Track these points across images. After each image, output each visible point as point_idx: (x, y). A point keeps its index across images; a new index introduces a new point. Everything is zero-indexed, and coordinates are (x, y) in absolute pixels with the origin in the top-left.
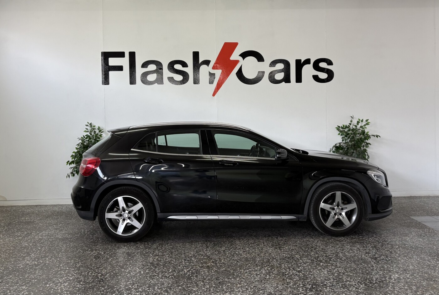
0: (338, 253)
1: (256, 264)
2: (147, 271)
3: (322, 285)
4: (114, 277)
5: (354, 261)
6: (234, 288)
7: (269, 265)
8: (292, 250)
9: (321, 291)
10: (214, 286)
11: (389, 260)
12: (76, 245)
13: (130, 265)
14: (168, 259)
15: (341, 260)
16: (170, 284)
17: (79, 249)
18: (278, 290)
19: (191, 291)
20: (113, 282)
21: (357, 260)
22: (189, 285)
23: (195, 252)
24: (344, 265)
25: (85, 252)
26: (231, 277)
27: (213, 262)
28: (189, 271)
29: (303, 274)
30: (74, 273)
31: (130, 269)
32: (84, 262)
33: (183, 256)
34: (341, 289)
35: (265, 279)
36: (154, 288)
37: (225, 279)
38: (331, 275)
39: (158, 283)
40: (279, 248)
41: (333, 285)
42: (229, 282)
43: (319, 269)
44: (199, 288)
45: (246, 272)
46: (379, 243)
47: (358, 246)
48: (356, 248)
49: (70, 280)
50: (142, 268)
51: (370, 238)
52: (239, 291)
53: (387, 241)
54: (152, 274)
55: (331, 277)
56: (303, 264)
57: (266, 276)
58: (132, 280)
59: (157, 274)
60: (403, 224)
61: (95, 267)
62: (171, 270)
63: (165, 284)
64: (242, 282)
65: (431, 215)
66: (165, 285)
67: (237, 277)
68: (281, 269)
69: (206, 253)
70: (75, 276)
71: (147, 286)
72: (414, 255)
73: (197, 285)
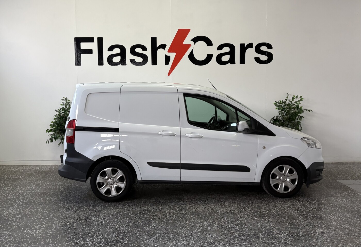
0: (271, 210)
1: (200, 218)
2: (107, 222)
3: (255, 237)
4: (80, 225)
5: (284, 217)
6: (180, 237)
7: (210, 219)
8: (231, 206)
9: (254, 242)
10: (163, 235)
11: (315, 217)
12: (51, 199)
13: (94, 216)
14: (126, 212)
15: (273, 215)
16: (126, 232)
17: (54, 202)
18: (217, 240)
19: (143, 239)
20: (80, 230)
21: (286, 216)
22: (142, 234)
23: (149, 206)
24: (275, 220)
25: (58, 204)
26: (178, 228)
27: (163, 215)
28: (143, 222)
29: (239, 227)
30: (48, 221)
31: (93, 220)
32: (57, 213)
33: (139, 209)
34: (271, 241)
35: (207, 230)
36: (112, 236)
37: (173, 229)
38: (263, 229)
39: (116, 232)
40: (221, 204)
41: (264, 237)
42: (176, 232)
43: (254, 222)
44: (150, 237)
45: (191, 224)
46: (307, 202)
47: (289, 204)
48: (287, 206)
49: (44, 227)
50: (104, 219)
51: (300, 198)
52: (184, 240)
53: (314, 200)
54: (112, 224)
55: (264, 230)
56: (240, 219)
57: (208, 228)
58: (95, 228)
59: (116, 224)
60: (330, 186)
61: (65, 217)
62: (127, 221)
63: (122, 232)
64: (187, 233)
65: (355, 178)
66: (122, 234)
67: (183, 228)
68: (220, 222)
69: (158, 208)
70: (48, 224)
71: (107, 234)
72: (337, 213)
73: (149, 234)
